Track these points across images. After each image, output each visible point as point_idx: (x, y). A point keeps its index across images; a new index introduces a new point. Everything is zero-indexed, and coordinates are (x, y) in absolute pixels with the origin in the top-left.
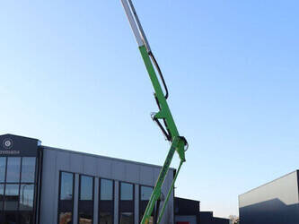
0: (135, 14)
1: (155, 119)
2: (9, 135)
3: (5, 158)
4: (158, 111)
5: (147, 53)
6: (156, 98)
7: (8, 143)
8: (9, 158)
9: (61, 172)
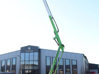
0: (47, 5)
1: (54, 39)
2: (29, 46)
3: (29, 53)
4: (55, 36)
5: (51, 18)
6: (54, 32)
7: (29, 48)
8: (30, 53)
9: (46, 57)
